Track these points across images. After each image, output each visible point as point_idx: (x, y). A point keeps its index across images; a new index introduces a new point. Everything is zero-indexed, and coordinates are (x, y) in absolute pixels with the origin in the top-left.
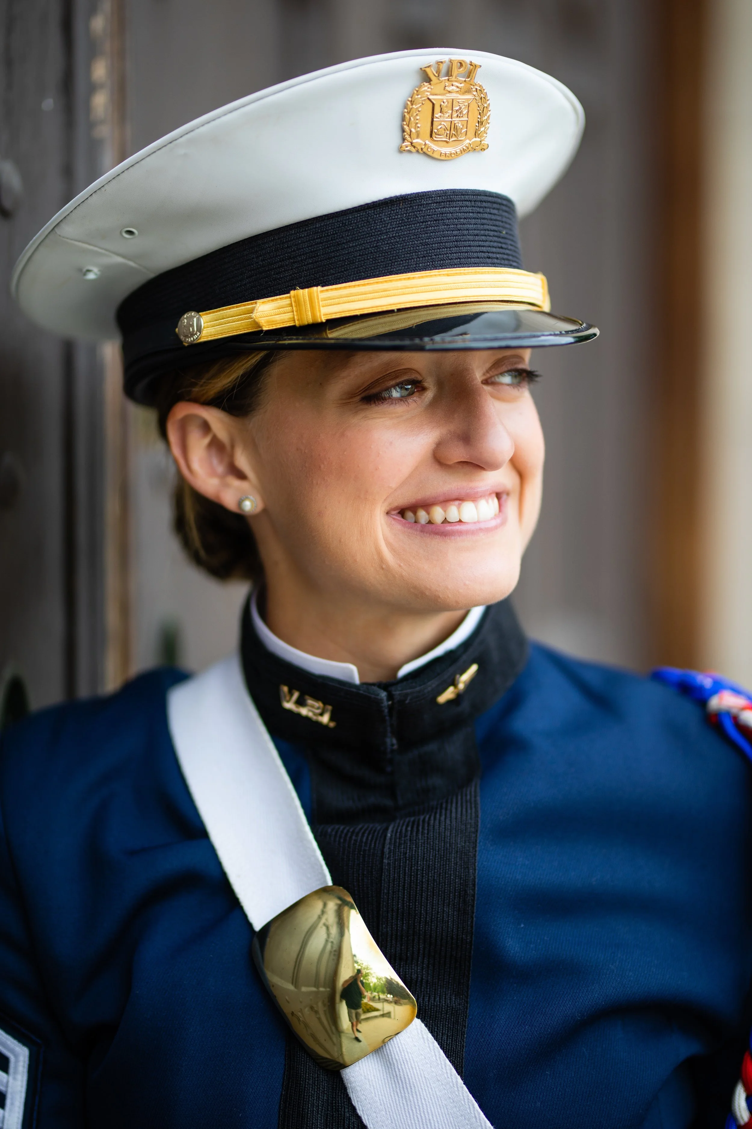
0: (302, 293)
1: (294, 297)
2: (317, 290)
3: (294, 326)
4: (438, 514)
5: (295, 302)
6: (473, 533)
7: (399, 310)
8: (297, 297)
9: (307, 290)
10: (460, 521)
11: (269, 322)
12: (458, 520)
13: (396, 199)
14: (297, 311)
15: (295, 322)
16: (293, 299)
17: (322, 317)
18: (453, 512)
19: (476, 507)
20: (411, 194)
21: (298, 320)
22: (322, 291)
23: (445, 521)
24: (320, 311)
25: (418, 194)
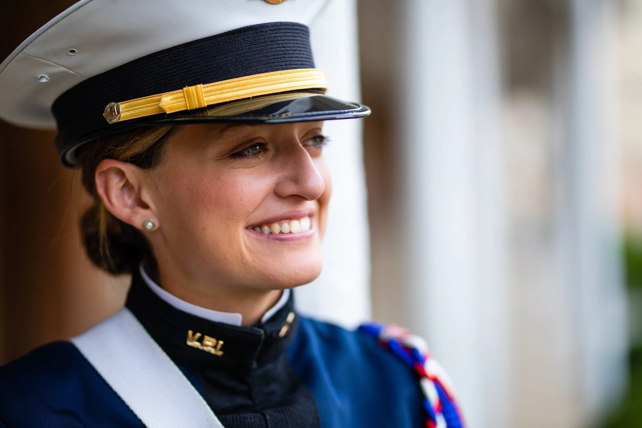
0: (192, 89)
1: (186, 92)
2: (200, 86)
3: (187, 110)
4: (276, 228)
5: (187, 95)
6: (299, 239)
7: (254, 97)
8: (188, 92)
9: (194, 87)
10: (290, 232)
11: (170, 108)
12: (289, 232)
13: (247, 28)
14: (188, 101)
15: (187, 108)
16: (185, 93)
17: (205, 104)
18: (286, 227)
19: (300, 223)
20: (256, 25)
21: (189, 106)
22: (204, 88)
23: (281, 233)
24: (203, 100)
25: (260, 25)
